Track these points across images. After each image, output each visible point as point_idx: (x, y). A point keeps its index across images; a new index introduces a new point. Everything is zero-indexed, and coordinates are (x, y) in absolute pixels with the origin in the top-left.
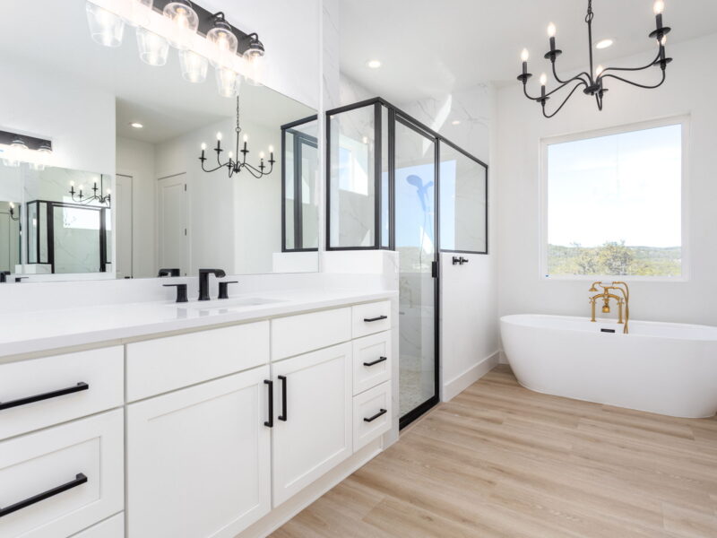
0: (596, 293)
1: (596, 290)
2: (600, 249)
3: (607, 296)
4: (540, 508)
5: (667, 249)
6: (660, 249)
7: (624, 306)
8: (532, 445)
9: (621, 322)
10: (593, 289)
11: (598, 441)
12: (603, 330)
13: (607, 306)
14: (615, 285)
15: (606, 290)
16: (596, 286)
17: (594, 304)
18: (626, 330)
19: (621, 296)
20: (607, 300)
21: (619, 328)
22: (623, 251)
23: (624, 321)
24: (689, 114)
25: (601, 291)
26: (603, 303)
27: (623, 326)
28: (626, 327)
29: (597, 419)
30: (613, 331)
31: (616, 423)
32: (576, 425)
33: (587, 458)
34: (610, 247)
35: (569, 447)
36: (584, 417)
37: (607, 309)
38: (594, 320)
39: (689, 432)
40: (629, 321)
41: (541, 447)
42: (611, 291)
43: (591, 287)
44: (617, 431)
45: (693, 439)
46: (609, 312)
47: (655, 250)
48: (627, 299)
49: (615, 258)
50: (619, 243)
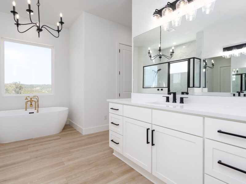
0: (28, 100)
1: (27, 99)
2: (11, 84)
3: (31, 101)
4: (29, 183)
5: (30, 85)
6: (29, 85)
7: (37, 104)
8: (14, 164)
9: (36, 109)
10: (26, 99)
11: (37, 151)
12: (30, 113)
13: (31, 104)
14: (34, 97)
15: (31, 99)
16: (28, 98)
17: (26, 104)
18: (38, 111)
19: (36, 100)
20: (31, 102)
21: (35, 111)
22: (20, 85)
23: (37, 109)
24: (53, 47)
25: (29, 99)
26: (30, 104)
27: (36, 110)
28: (38, 110)
29: (33, 144)
30: (33, 113)
31: (40, 142)
32: (27, 149)
33: (37, 158)
34: (15, 84)
35: (29, 157)
36: (29, 145)
37: (31, 106)
38: (26, 110)
39: (59, 137)
40: (39, 109)
41: (18, 163)
42: (32, 99)
43: (26, 98)
44: (42, 145)
45: (60, 139)
46: (32, 106)
47: (27, 85)
48: (38, 101)
49: (17, 88)
50: (18, 83)
